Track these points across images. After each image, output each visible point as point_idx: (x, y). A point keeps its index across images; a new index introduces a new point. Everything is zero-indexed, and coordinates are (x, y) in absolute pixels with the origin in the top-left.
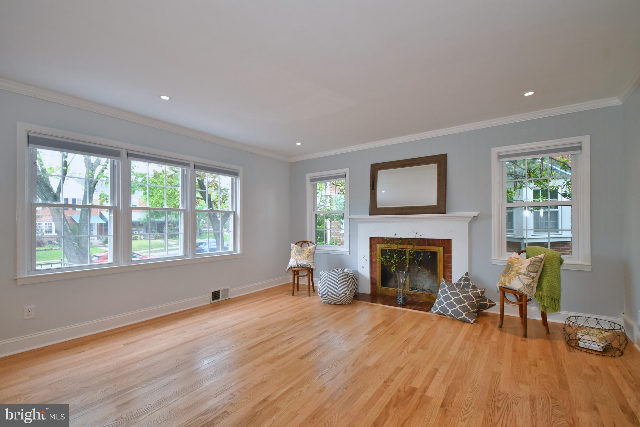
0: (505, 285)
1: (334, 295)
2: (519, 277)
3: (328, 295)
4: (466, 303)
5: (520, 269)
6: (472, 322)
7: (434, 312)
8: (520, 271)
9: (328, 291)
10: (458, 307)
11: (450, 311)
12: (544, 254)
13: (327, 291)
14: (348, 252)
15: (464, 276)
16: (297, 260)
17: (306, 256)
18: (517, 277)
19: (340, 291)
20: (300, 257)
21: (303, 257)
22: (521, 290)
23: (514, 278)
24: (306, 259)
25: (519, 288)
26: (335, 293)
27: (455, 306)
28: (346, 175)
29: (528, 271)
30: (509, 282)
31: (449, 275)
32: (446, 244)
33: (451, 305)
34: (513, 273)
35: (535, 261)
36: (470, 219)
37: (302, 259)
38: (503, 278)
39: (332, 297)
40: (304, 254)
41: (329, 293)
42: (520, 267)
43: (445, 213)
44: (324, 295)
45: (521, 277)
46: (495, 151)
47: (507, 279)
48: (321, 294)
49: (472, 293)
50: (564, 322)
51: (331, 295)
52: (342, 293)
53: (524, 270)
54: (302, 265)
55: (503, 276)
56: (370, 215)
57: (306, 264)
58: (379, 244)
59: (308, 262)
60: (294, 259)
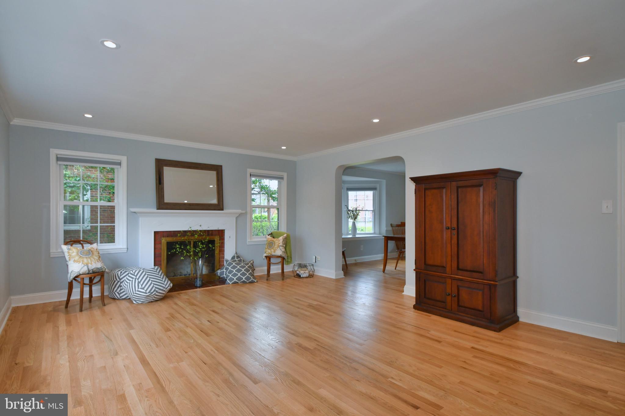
0: (271, 254)
1: (162, 290)
2: (280, 248)
3: (157, 292)
4: (251, 271)
5: (279, 243)
6: (256, 281)
7: (231, 283)
8: (279, 245)
9: (156, 288)
10: (248, 274)
11: (244, 278)
12: (286, 235)
13: (154, 288)
14: (127, 249)
15: (236, 255)
16: (87, 265)
17: (98, 258)
18: (279, 248)
19: (166, 285)
20: (91, 260)
21: (94, 259)
22: (282, 255)
23: (277, 249)
24: (99, 261)
25: (281, 254)
26: (162, 288)
27: (246, 274)
28: (120, 163)
29: (283, 244)
30: (274, 252)
31: (222, 257)
32: (221, 233)
33: (243, 274)
34: (276, 246)
35: (284, 238)
36: (238, 215)
37: (94, 262)
38: (269, 251)
39: (160, 293)
40: (94, 256)
41: (157, 289)
42: (279, 242)
43: (223, 210)
44: (152, 293)
45: (281, 247)
46: (249, 171)
47: (273, 250)
48: (148, 293)
49: (250, 264)
50: (292, 270)
51: (159, 291)
52: (168, 286)
53: (281, 244)
54: (94, 270)
55: (269, 249)
56: (157, 209)
57: (101, 267)
58: (163, 237)
59: (102, 264)
60: (82, 263)
